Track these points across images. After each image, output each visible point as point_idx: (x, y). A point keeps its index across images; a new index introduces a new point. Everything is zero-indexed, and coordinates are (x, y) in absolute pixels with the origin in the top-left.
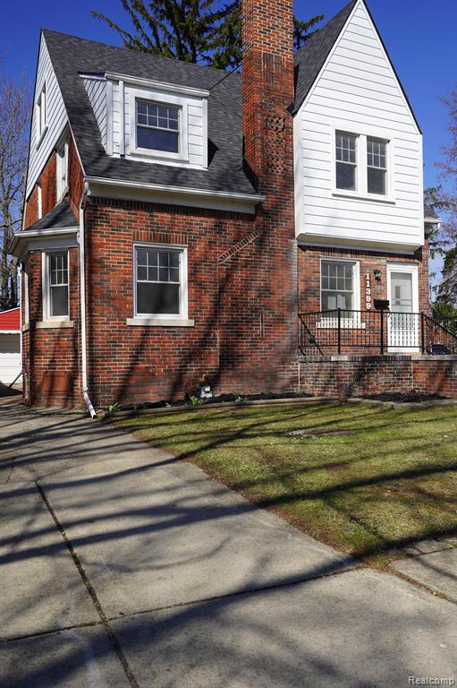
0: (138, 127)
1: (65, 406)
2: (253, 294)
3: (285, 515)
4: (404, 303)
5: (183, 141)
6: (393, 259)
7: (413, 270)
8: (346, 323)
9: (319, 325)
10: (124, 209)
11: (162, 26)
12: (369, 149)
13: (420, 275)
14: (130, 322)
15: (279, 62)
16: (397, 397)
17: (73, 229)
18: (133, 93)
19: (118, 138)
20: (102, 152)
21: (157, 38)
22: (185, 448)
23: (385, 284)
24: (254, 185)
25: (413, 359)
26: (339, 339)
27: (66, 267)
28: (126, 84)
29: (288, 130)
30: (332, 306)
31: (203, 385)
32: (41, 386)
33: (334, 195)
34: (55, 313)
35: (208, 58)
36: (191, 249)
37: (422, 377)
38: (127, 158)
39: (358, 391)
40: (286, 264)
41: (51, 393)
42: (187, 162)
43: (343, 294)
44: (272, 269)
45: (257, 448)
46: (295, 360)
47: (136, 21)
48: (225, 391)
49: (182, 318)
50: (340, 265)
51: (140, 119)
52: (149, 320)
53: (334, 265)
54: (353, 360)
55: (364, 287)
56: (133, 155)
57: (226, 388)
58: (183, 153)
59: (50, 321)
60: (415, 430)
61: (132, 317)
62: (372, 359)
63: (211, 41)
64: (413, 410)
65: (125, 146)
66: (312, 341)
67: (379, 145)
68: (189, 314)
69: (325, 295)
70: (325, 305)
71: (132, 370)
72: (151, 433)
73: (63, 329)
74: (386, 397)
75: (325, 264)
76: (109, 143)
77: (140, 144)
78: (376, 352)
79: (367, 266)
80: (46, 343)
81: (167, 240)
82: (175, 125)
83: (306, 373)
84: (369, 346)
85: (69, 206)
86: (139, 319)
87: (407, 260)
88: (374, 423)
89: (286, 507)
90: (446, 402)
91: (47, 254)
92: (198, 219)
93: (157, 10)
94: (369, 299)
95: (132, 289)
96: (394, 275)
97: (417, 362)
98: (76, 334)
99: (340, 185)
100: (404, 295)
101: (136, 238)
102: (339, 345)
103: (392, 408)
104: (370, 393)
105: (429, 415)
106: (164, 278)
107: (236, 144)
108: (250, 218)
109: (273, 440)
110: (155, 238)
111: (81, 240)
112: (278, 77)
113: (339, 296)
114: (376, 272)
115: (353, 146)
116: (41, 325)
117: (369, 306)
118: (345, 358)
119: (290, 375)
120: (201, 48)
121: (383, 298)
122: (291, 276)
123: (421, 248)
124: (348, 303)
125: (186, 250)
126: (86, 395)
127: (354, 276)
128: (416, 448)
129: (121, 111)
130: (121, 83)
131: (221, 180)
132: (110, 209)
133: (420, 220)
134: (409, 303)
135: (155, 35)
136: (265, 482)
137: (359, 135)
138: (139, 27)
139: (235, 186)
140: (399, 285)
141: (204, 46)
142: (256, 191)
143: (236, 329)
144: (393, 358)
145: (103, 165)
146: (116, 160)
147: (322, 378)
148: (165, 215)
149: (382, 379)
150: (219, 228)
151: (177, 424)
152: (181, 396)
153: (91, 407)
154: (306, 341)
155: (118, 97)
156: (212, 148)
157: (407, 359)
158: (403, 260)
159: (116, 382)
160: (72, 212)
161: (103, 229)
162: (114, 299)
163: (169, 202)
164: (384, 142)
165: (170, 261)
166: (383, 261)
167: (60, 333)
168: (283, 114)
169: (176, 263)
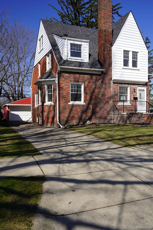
0: (71, 51)
1: (51, 126)
2: (100, 96)
3: (112, 142)
4: (142, 98)
5: (82, 54)
6: (139, 86)
7: (145, 88)
8: (126, 104)
9: (118, 104)
10: (68, 74)
11: (69, 8)
12: (133, 55)
13: (147, 90)
14: (69, 103)
15: (108, 32)
16: (139, 124)
17: (54, 79)
18: (70, 42)
19: (66, 54)
20: (61, 58)
21: (68, 12)
22: (89, 133)
23: (137, 93)
24: (101, 66)
25: (143, 114)
26: (124, 108)
27: (52, 89)
28: (68, 40)
29: (110, 51)
30: (122, 99)
31: (88, 120)
32: (45, 120)
33: (123, 68)
34: (49, 101)
35: (83, 17)
36: (84, 84)
37: (146, 119)
38: (68, 60)
39: (128, 122)
40: (110, 87)
41: (47, 122)
42: (83, 60)
43: (125, 96)
44: (105, 89)
45: (105, 133)
46: (112, 114)
47: (62, 8)
48: (93, 122)
49: (82, 102)
50: (124, 87)
51: (71, 49)
52: (73, 103)
53: (122, 87)
54: (127, 114)
55: (131, 94)
56: (69, 59)
57: (94, 121)
58: (82, 58)
59: (47, 103)
60: (141, 130)
61: (69, 102)
62: (133, 114)
63: (85, 12)
64: (142, 127)
65: (68, 57)
66: (116, 109)
67: (136, 54)
68: (84, 101)
69: (120, 96)
70: (120, 99)
71: (69, 116)
72: (79, 130)
73: (51, 105)
74: (136, 124)
75: (120, 87)
76: (63, 56)
77: (72, 56)
78: (134, 112)
79: (132, 88)
80: (46, 109)
81: (78, 82)
82: (80, 50)
83: (115, 118)
84: (132, 110)
85: (52, 72)
86: (71, 103)
87: (143, 86)
88: (132, 129)
89: (112, 141)
90: (151, 125)
91: (47, 85)
92: (87, 76)
93: (68, 2)
94: (132, 97)
95: (69, 95)
96: (139, 90)
97: (144, 114)
98: (54, 107)
99: (124, 65)
100: (142, 96)
101: (71, 81)
102: (124, 110)
103: (137, 126)
104: (132, 123)
105: (146, 128)
106: (77, 92)
107: (96, 53)
108: (100, 75)
109: (108, 132)
110: (75, 81)
111: (57, 82)
112: (108, 36)
113: (124, 96)
114: (134, 89)
115: (128, 54)
116: (45, 104)
117: (132, 99)
118: (125, 113)
119: (110, 118)
120: (81, 14)
121: (136, 97)
122: (111, 91)
123: (147, 82)
124: (126, 98)
125: (83, 84)
126: (58, 123)
127: (128, 91)
128: (140, 133)
129: (66, 47)
130: (67, 39)
131: (92, 65)
132: (64, 74)
133: (147, 75)
134: (144, 98)
135: (68, 11)
136: (108, 138)
137: (130, 51)
138: (63, 9)
139: (96, 66)
140: (141, 93)
141: (82, 14)
142: (102, 67)
143: (96, 105)
144: (138, 113)
145: (62, 62)
146: (65, 60)
147: (119, 119)
148: (78, 75)
149: (135, 119)
150: (91, 78)
151: (84, 129)
152: (81, 123)
153: (60, 125)
154: (115, 108)
155: (66, 43)
156: (90, 55)
157: (142, 114)
158: (142, 86)
159: (65, 119)
160: (53, 74)
161: (62, 79)
162: (65, 97)
163: (79, 71)
164: (137, 53)
165: (79, 87)
166: (136, 86)
167: (50, 106)
168: (109, 46)
169: (80, 87)
